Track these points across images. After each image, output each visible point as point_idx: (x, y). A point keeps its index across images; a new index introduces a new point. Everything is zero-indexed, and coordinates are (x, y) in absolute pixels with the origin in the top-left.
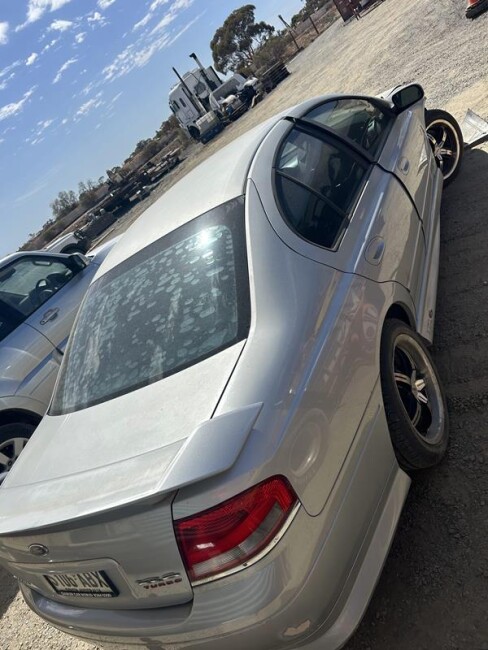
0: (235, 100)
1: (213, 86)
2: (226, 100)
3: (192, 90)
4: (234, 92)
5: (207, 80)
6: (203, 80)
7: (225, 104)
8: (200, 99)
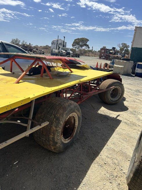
0: (65, 52)
1: (64, 46)
2: (63, 51)
3: (59, 43)
4: (66, 51)
5: (63, 44)
6: (62, 43)
7: (62, 51)
8: (59, 46)
